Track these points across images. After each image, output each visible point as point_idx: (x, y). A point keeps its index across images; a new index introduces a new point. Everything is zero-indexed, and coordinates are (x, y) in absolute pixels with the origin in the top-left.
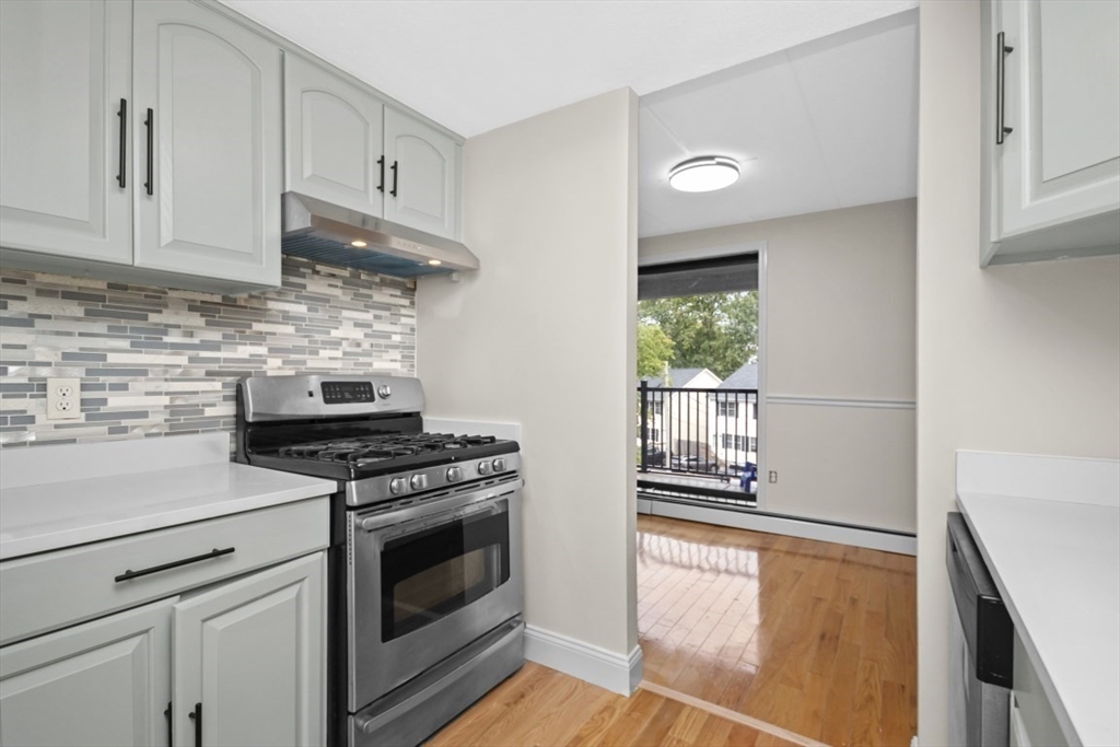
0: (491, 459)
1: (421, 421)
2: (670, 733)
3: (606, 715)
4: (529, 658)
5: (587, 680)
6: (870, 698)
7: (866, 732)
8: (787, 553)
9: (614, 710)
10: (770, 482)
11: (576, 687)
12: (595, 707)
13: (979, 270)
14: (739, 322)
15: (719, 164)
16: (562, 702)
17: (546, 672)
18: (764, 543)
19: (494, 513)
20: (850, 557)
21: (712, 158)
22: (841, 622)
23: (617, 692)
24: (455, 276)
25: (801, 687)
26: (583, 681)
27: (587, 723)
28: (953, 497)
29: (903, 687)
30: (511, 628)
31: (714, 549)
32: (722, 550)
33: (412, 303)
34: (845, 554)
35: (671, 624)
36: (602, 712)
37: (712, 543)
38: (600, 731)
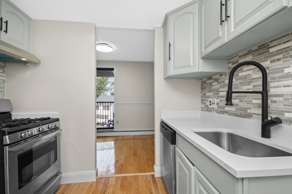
0: (47, 125)
1: (11, 115)
2: (108, 184)
3: (91, 187)
4: (61, 184)
5: (82, 182)
6: (145, 162)
7: (145, 168)
8: (122, 140)
9: (93, 185)
10: (117, 124)
11: (80, 185)
12: (87, 187)
13: (163, 80)
14: (99, 84)
15: (109, 46)
16: (77, 190)
17: (68, 185)
18: (116, 139)
19: (52, 141)
20: (135, 138)
21: (107, 44)
22: (136, 150)
23: (92, 181)
24: (28, 64)
25: (132, 165)
26: (81, 183)
27: (86, 191)
28: (160, 119)
29: (149, 159)
30: (58, 175)
31: (105, 143)
32: (107, 143)
33: (4, 72)
34: (133, 137)
35: (101, 162)
36: (90, 187)
37: (104, 141)
38: (91, 192)
